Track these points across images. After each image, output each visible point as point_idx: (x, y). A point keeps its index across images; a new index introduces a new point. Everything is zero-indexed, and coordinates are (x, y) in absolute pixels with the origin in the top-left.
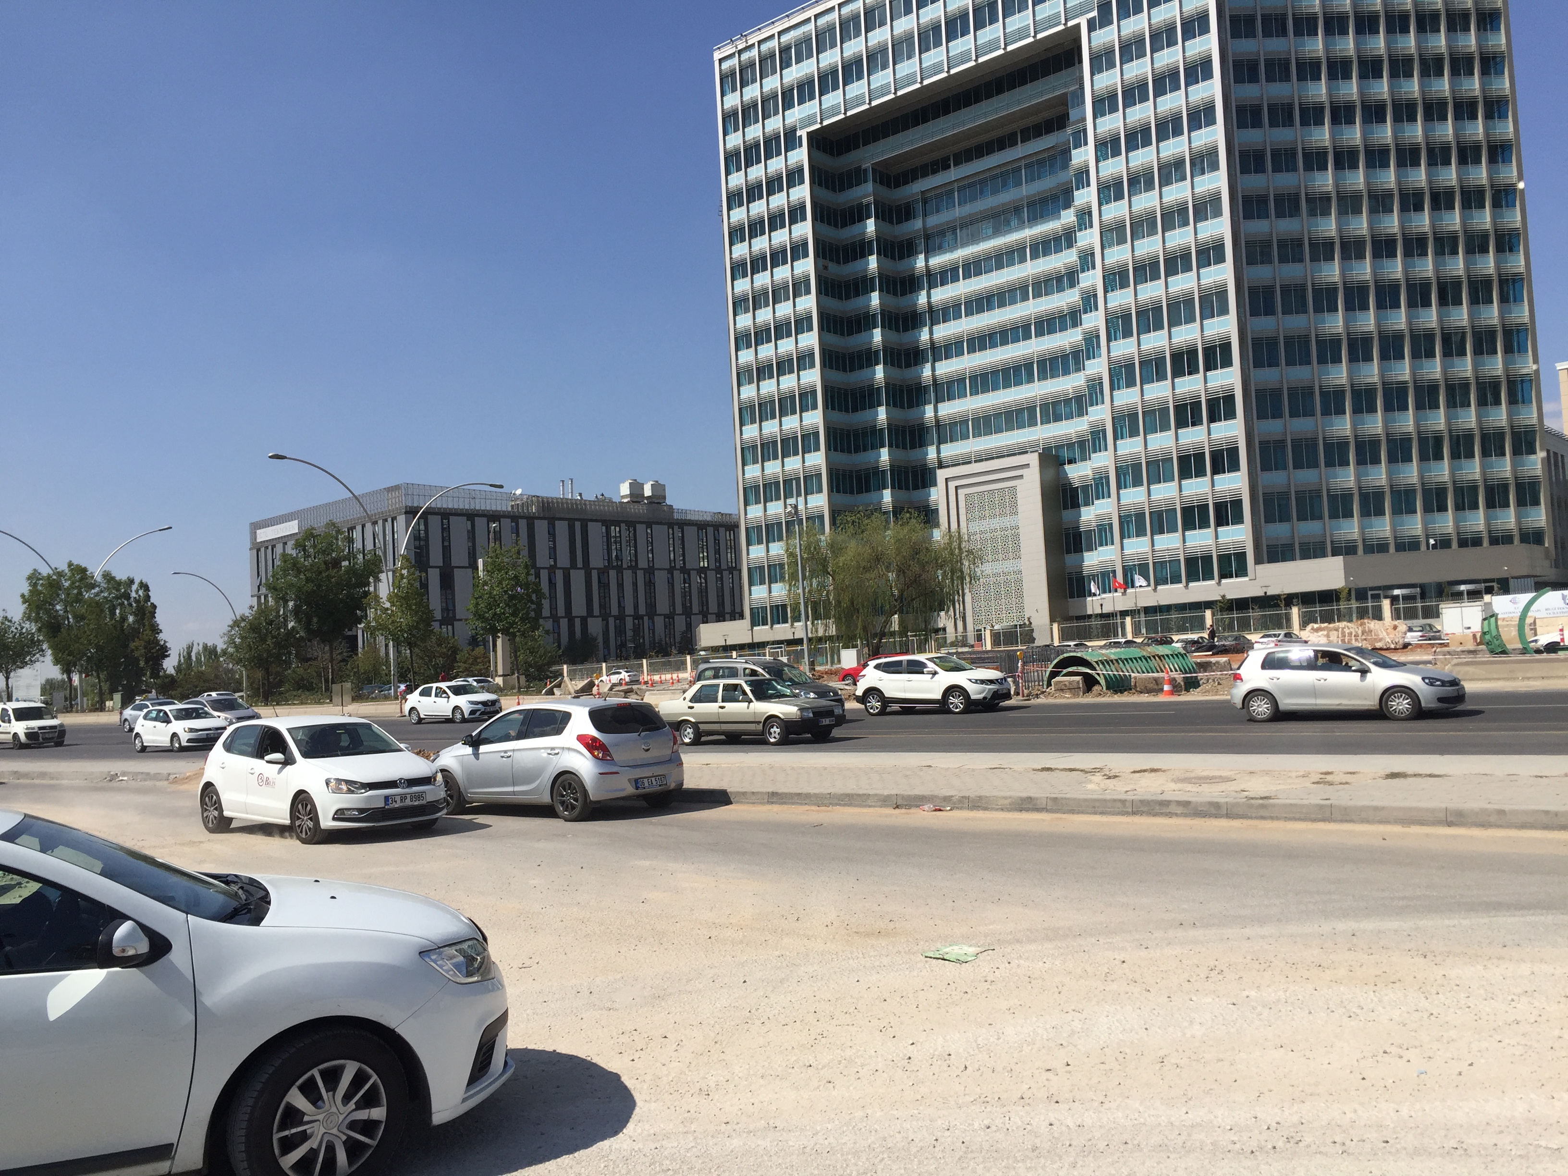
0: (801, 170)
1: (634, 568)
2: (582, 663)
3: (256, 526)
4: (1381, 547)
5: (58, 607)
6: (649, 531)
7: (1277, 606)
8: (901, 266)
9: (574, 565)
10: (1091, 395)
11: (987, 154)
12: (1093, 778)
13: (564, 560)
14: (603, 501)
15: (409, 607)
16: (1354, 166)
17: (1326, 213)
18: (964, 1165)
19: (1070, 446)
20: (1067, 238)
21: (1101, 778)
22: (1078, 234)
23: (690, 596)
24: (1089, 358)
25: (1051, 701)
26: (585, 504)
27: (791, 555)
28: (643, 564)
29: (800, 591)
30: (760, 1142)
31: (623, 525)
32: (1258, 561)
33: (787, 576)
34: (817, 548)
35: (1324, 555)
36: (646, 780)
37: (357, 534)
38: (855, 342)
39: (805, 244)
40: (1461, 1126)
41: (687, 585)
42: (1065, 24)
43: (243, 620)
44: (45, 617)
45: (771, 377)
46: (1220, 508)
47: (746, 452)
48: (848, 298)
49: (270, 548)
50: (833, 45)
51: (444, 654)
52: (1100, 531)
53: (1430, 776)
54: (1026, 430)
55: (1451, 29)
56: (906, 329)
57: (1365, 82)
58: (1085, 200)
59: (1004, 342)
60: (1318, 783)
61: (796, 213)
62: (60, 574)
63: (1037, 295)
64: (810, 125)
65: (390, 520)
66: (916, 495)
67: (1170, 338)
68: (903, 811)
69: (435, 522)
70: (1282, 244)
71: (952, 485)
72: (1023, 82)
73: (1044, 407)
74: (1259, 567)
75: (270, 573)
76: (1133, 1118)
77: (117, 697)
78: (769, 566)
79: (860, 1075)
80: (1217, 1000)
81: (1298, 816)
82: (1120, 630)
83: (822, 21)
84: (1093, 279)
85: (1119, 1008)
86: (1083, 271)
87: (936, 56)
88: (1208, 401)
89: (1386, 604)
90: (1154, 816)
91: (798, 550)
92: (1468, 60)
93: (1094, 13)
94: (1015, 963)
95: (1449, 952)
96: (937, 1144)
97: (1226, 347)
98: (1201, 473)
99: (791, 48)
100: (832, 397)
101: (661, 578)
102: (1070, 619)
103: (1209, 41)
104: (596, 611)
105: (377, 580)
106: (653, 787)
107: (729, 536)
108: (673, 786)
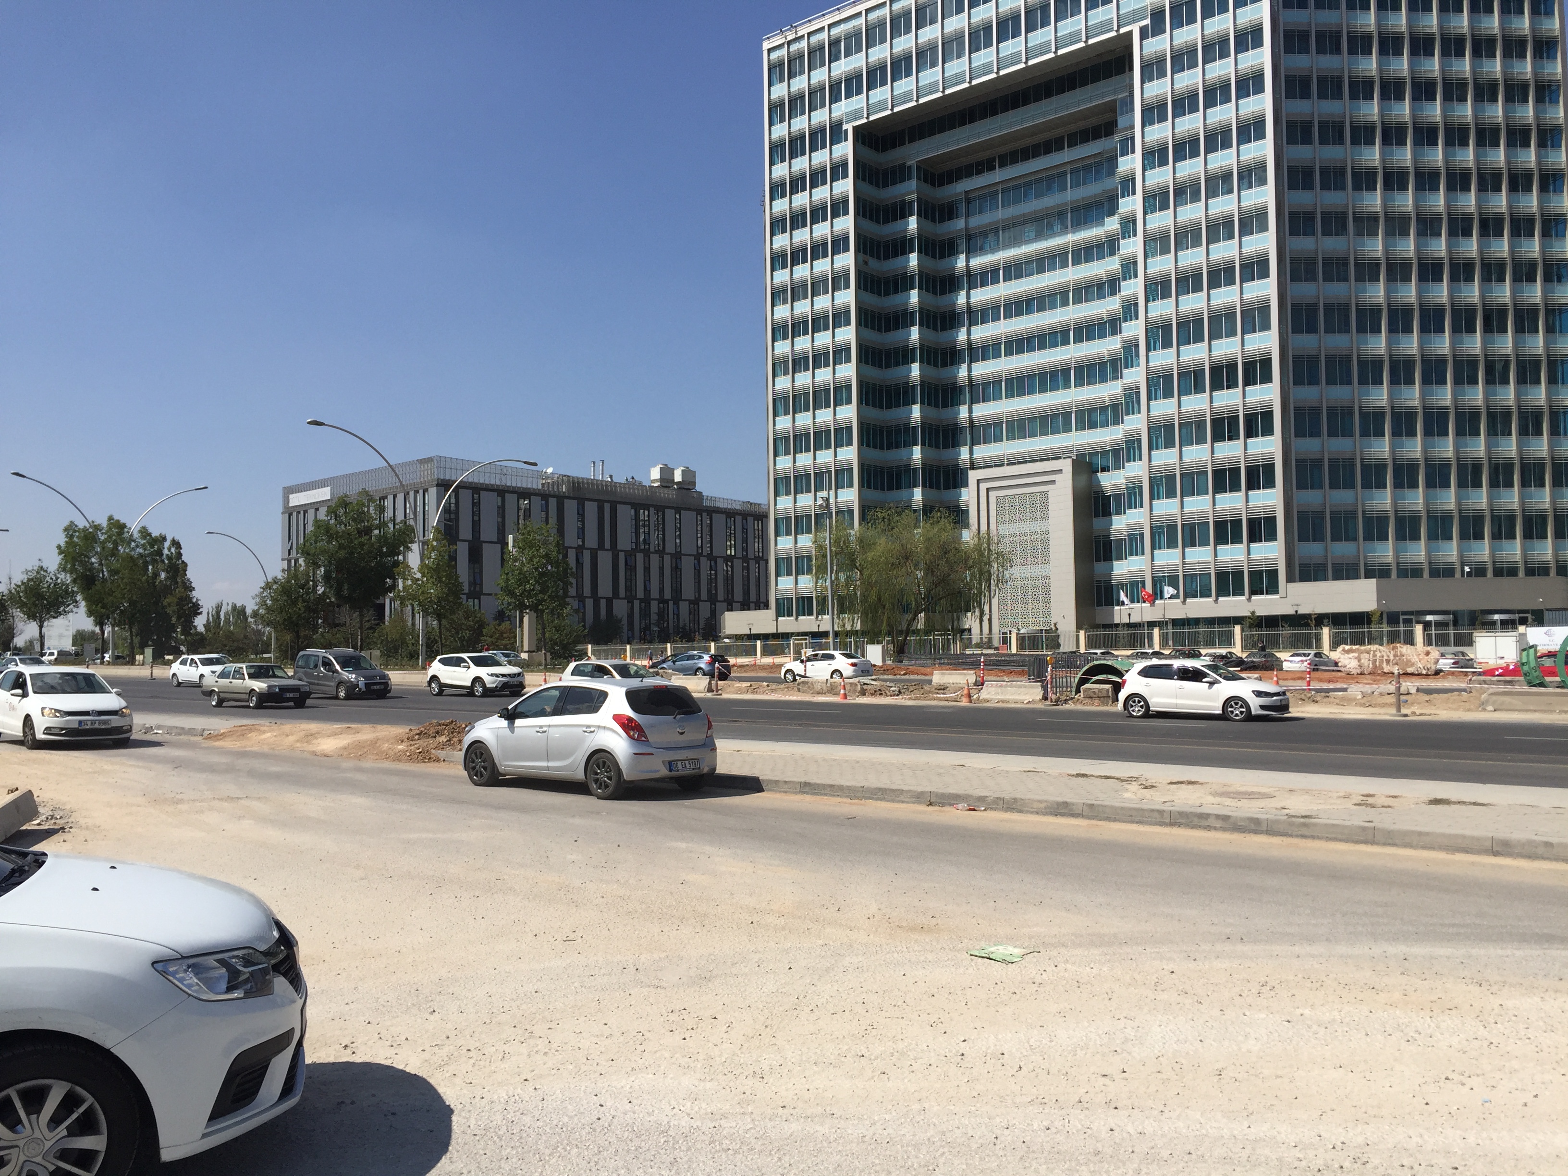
0: (845, 164)
1: (661, 552)
2: (606, 643)
3: (289, 491)
4: (1415, 572)
5: (93, 560)
6: (678, 516)
7: (1307, 625)
8: (941, 265)
9: (601, 546)
10: (1127, 404)
11: (1033, 157)
12: (1129, 786)
13: (591, 541)
14: (634, 484)
15: (439, 580)
16: (1403, 188)
17: (1374, 233)
18: (1027, 1164)
19: (1104, 453)
20: (1110, 246)
21: (1137, 787)
22: (1121, 242)
23: (716, 583)
24: (1126, 367)
25: (1079, 707)
26: (615, 486)
27: (820, 547)
28: (670, 548)
29: (828, 583)
30: (818, 1128)
31: (652, 509)
32: (1290, 579)
33: (814, 568)
34: (847, 542)
35: (1357, 577)
36: (679, 763)
37: (388, 503)
38: (892, 338)
39: (846, 239)
40: (1531, 1157)
41: (713, 572)
42: (1117, 31)
43: (276, 582)
44: (80, 569)
45: (806, 369)
46: (1254, 524)
47: (779, 443)
48: (887, 294)
49: (302, 512)
50: (883, 41)
51: (470, 626)
52: (1131, 540)
53: (1475, 804)
54: (1061, 435)
55: (1507, 55)
56: (944, 329)
57: (1418, 103)
58: (1130, 209)
59: (1042, 347)
60: (1359, 805)
61: (838, 207)
62: (97, 528)
63: (1078, 300)
64: (856, 119)
65: (421, 492)
66: (948, 494)
67: (1210, 351)
68: (937, 808)
69: (465, 495)
70: (1327, 262)
71: (983, 486)
72: (1072, 87)
73: (1080, 413)
74: (1290, 585)
75: (301, 541)
76: (1195, 1128)
77: (149, 651)
78: (797, 558)
79: (914, 1068)
80: (1271, 1016)
81: (1340, 836)
82: (1146, 640)
83: (873, 16)
84: (1134, 288)
85: (1171, 1018)
86: (1125, 279)
87: (986, 56)
88: (1246, 416)
89: (1419, 629)
90: (1192, 828)
91: (827, 542)
92: (1524, 87)
93: (1147, 22)
94: (1062, 966)
95: (1505, 982)
96: (998, 1142)
97: (1266, 363)
98: (1235, 487)
99: (840, 41)
100: (867, 394)
101: (687, 564)
102: (1097, 627)
103: (1262, 55)
104: (622, 593)
105: (409, 549)
106: (687, 770)
107: (758, 525)
108: (706, 770)
